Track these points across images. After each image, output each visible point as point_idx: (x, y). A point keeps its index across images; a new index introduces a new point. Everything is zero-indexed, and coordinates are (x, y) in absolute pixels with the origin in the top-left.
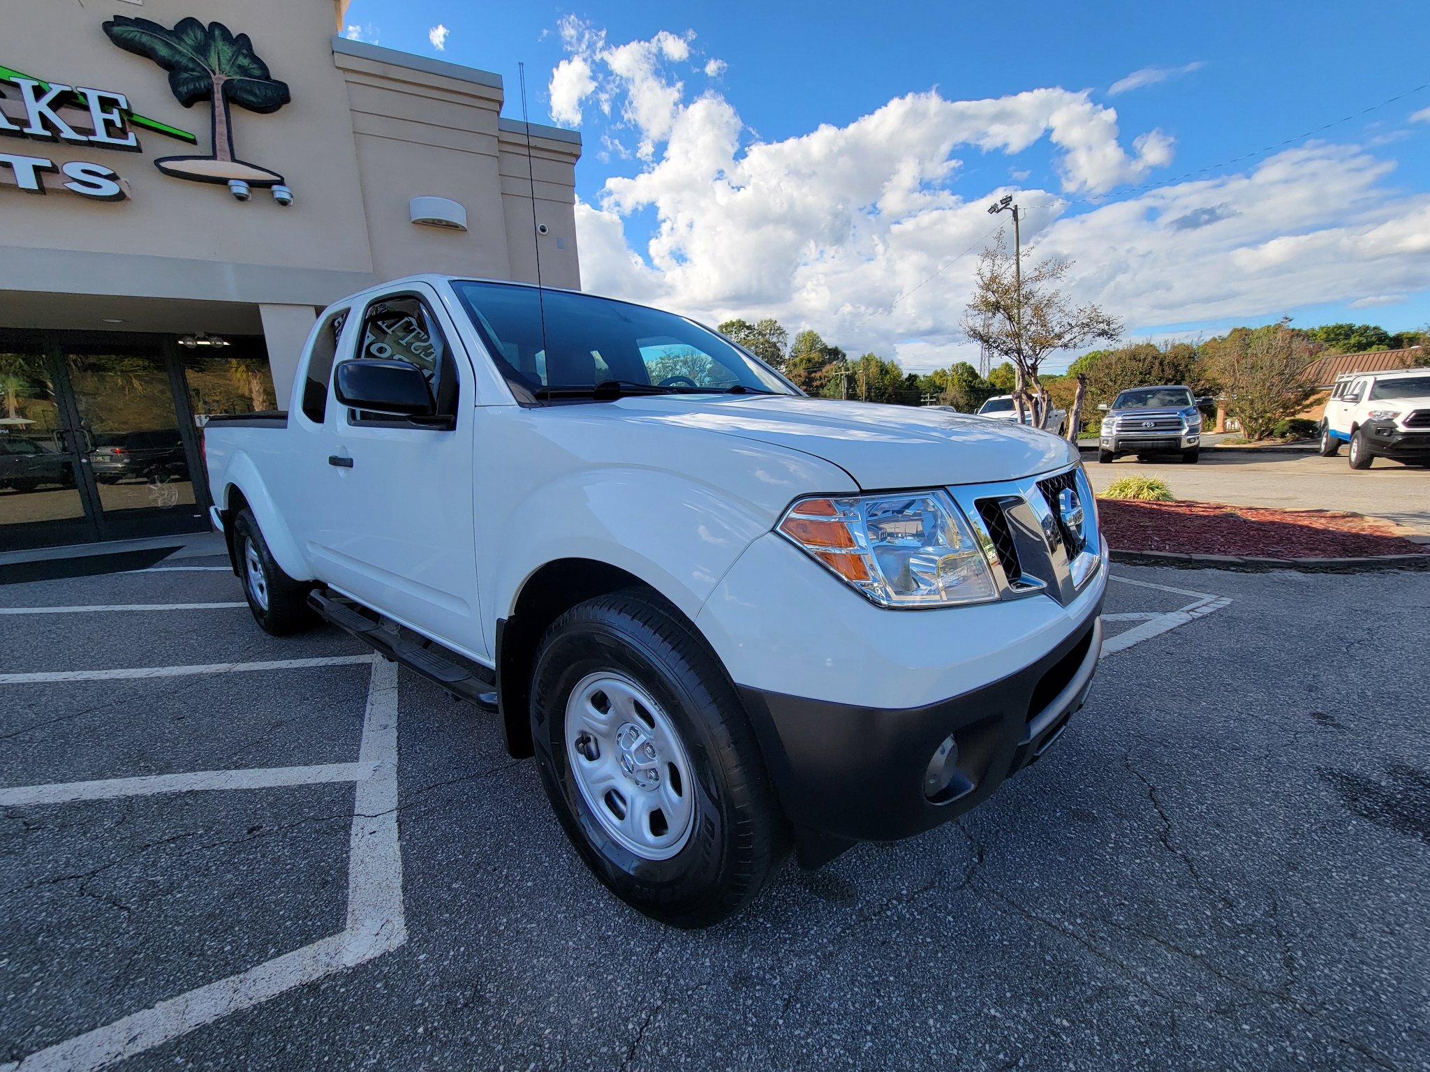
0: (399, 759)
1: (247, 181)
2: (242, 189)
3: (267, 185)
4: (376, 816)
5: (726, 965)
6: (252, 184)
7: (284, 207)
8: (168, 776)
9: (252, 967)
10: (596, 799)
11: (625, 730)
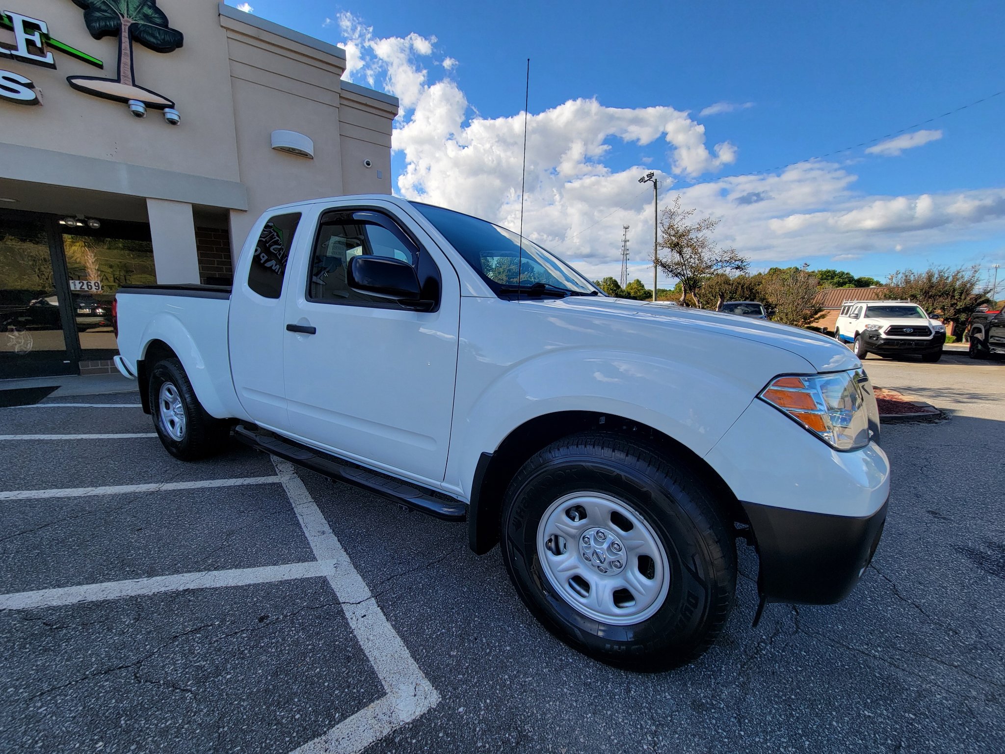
0: (350, 557)
1: (145, 103)
2: (140, 108)
3: (161, 107)
4: (359, 603)
6: (149, 105)
7: (173, 126)
10: (562, 584)
11: (592, 532)
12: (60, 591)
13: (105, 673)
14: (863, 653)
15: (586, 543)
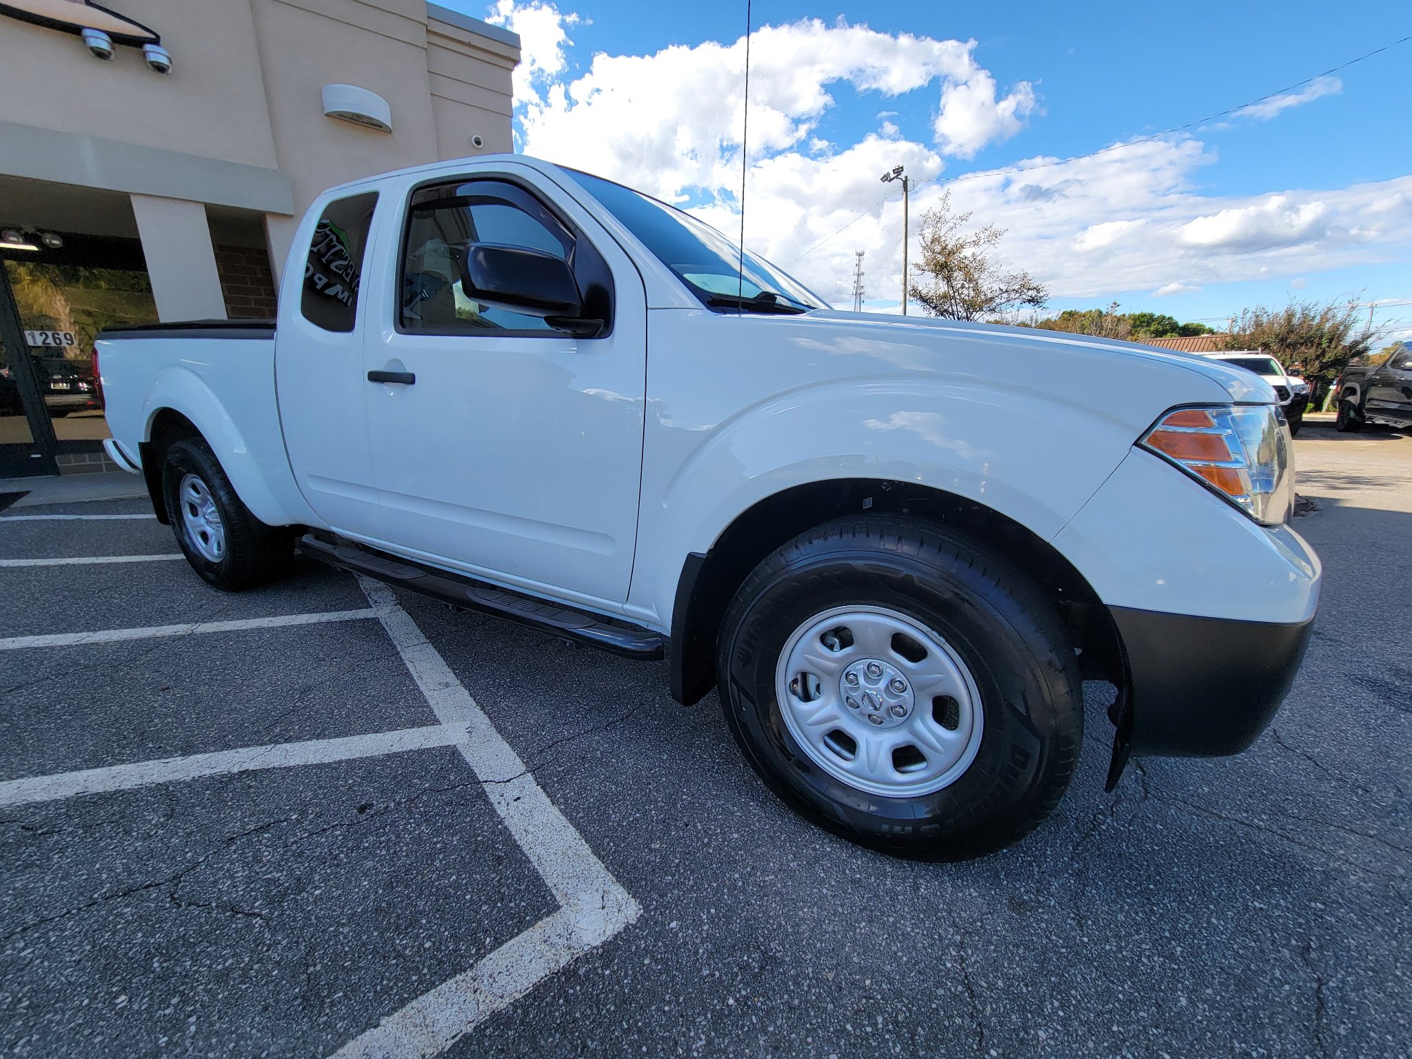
0: (489, 717)
1: (111, 35)
2: (104, 44)
3: (137, 42)
4: (508, 781)
5: (993, 893)
6: (117, 39)
7: (160, 74)
8: (199, 756)
9: (476, 961)
10: (813, 741)
11: (860, 666)
12: (46, 780)
13: (125, 895)
14: (1242, 823)
15: (851, 682)
